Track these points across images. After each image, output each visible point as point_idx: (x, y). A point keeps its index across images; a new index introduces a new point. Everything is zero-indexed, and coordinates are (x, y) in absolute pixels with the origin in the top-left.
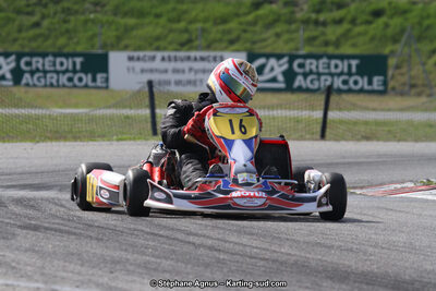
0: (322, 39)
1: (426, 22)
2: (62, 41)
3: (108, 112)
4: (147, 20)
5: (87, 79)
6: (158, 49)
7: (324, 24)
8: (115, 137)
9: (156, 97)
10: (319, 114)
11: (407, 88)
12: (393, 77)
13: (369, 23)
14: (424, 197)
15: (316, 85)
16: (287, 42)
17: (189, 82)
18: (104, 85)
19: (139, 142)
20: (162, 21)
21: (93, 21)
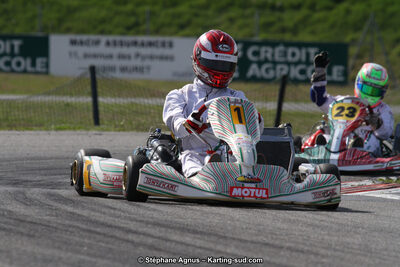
0: (278, 25)
1: (391, 9)
3: (48, 99)
5: (26, 63)
6: (102, 32)
7: (281, 9)
8: (53, 127)
9: (99, 84)
10: (272, 106)
13: (329, 8)
14: (383, 196)
15: (271, 74)
16: (241, 28)
17: (136, 69)
18: (44, 70)
19: (78, 132)
20: (107, 2)
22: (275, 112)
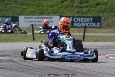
0: (82, 12)
1: (112, 7)
2: (5, 13)
4: (30, 6)
5: (12, 24)
6: (33, 15)
7: (82, 7)
8: (23, 41)
10: (82, 34)
11: (107, 26)
12: (103, 23)
13: (95, 7)
15: (80, 25)
16: (71, 13)
19: (30, 42)
20: (34, 7)
21: (14, 7)
22: (83, 36)
